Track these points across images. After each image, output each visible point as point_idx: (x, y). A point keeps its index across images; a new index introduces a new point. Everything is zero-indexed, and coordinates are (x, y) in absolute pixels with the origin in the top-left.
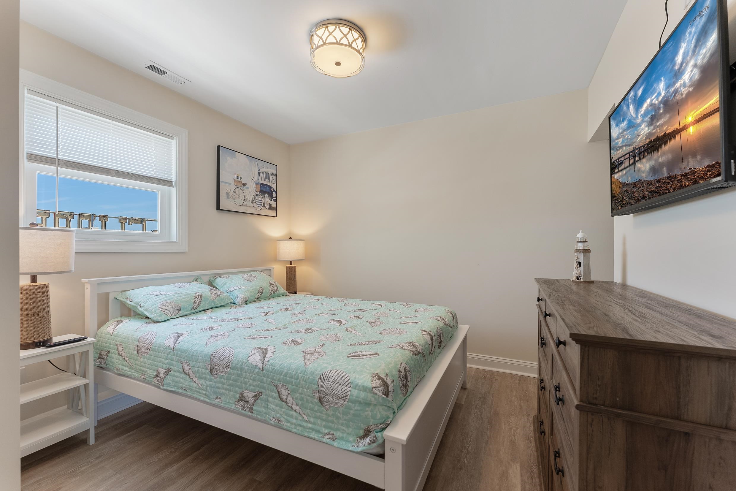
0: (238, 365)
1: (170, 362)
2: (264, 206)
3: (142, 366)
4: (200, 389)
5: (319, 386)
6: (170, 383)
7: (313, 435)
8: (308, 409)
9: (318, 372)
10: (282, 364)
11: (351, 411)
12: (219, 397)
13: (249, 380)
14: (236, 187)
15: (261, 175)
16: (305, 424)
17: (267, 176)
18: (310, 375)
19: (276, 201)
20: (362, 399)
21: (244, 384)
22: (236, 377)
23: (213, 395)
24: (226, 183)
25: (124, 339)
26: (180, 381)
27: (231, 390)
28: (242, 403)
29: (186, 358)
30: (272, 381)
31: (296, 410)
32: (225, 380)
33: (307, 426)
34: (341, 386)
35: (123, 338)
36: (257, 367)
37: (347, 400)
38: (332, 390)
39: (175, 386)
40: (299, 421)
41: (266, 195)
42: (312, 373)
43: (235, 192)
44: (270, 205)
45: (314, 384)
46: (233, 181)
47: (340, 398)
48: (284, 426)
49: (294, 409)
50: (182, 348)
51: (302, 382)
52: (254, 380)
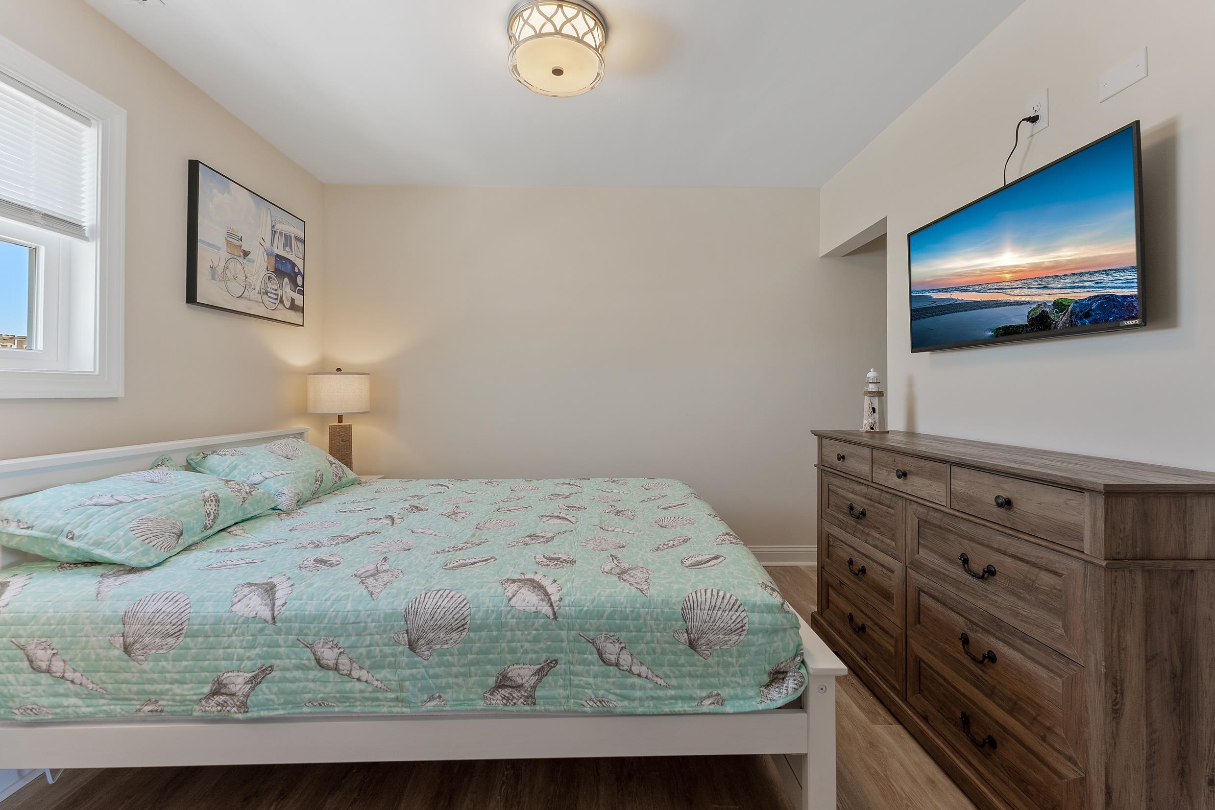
0: (489, 621)
1: (267, 651)
2: (281, 301)
3: (152, 682)
4: (378, 691)
5: (686, 621)
6: (271, 700)
7: (679, 707)
8: (666, 665)
9: (675, 599)
10: (595, 598)
11: (753, 649)
12: (437, 695)
13: (523, 644)
14: (229, 256)
15: (277, 236)
16: (660, 693)
17: (287, 241)
18: (662, 607)
19: (302, 293)
20: (770, 625)
21: (508, 654)
22: (488, 645)
23: (419, 696)
24: (210, 245)
25: (53, 627)
26: (305, 687)
27: (472, 674)
28: (505, 692)
29: (322, 633)
30: (581, 633)
31: (640, 673)
32: (456, 657)
33: (666, 696)
34: (727, 612)
35: (51, 625)
36: (541, 615)
37: (745, 632)
38: (713, 622)
39: (286, 703)
40: (648, 691)
41: (286, 280)
42: (665, 603)
43: (227, 268)
44: (293, 300)
45: (676, 620)
46: (225, 242)
47: (732, 632)
48: (617, 709)
49: (637, 672)
50: (304, 614)
51: (651, 622)
52: (536, 640)
